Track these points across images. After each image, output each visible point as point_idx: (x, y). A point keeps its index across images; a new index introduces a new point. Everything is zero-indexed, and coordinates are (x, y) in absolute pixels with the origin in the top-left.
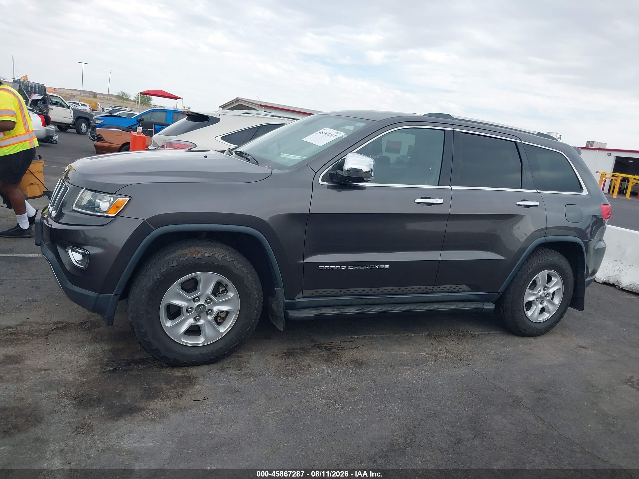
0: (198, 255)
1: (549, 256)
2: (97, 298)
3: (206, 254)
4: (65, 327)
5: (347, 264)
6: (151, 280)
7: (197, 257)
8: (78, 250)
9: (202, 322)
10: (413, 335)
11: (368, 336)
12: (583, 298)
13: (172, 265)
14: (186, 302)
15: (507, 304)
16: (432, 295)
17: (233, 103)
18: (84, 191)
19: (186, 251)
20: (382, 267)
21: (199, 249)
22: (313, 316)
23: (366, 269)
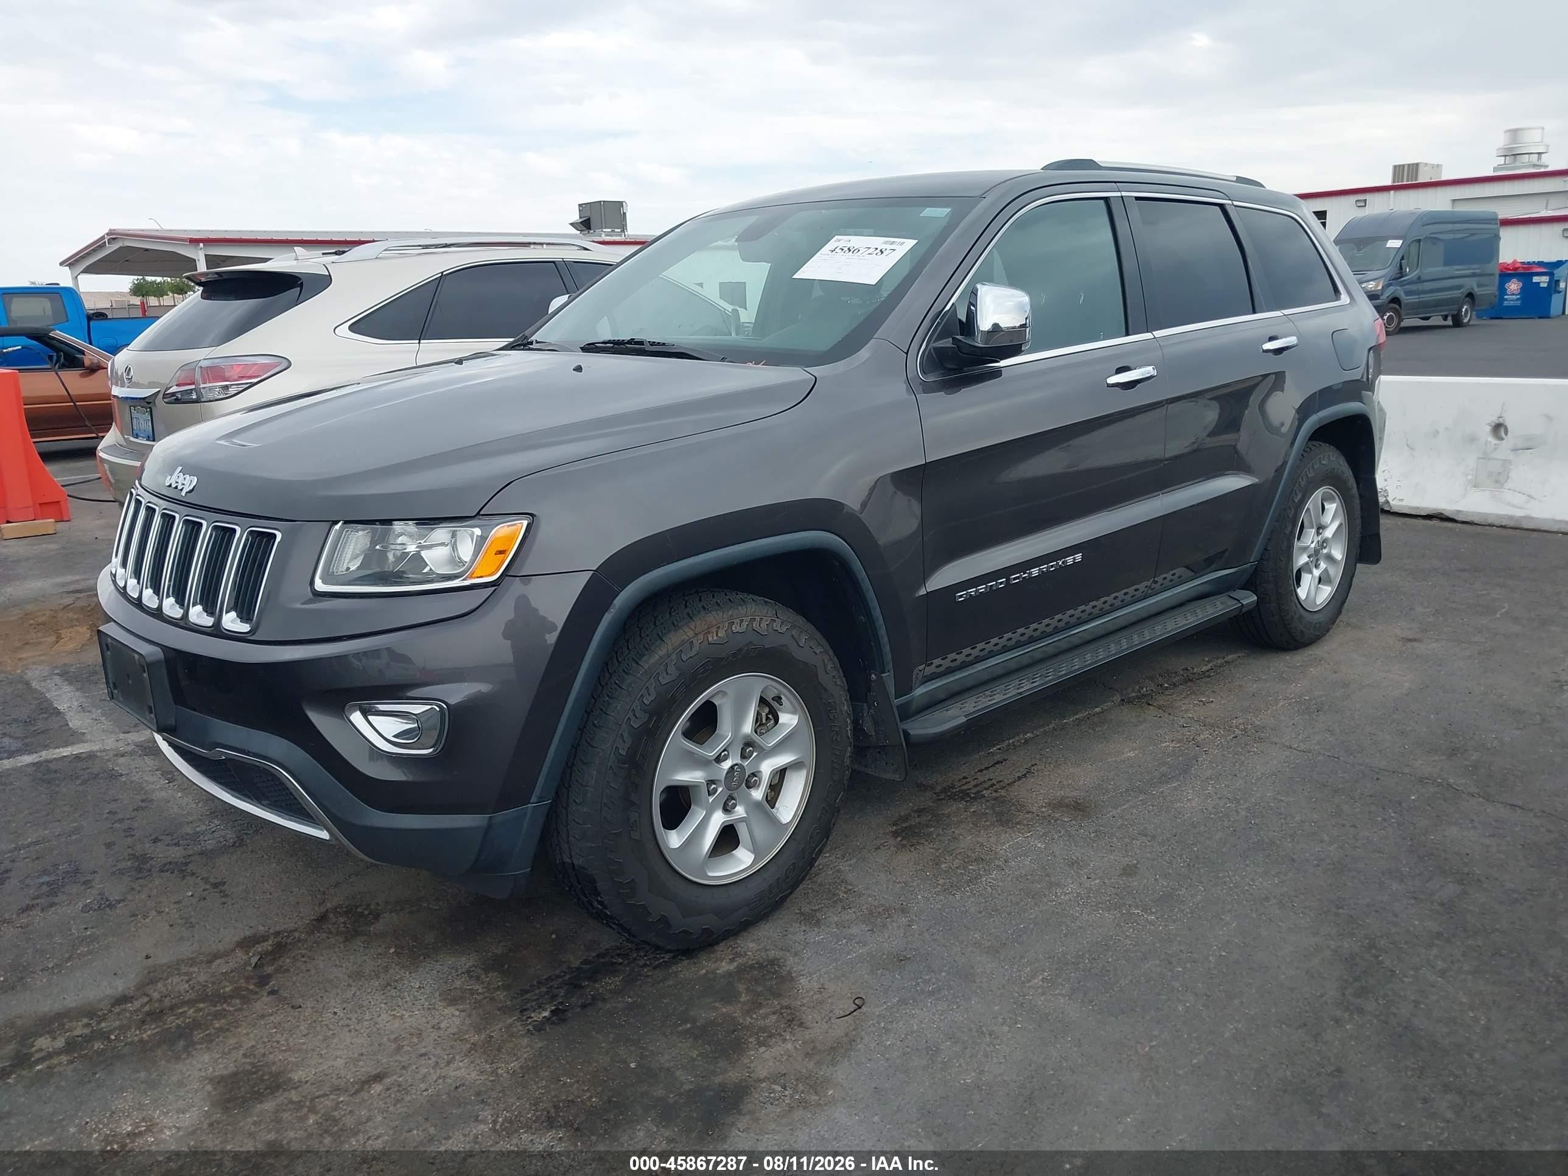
0: (717, 635)
1: (1321, 456)
2: (490, 826)
3: (733, 629)
4: (280, 948)
5: (1006, 572)
6: (625, 735)
7: (716, 640)
8: (382, 707)
9: (740, 811)
10: (1097, 710)
11: (1017, 738)
12: (1378, 535)
13: (668, 679)
14: (702, 770)
15: (1265, 585)
16: (1148, 603)
17: (103, 246)
18: (342, 529)
19: (686, 633)
20: (1070, 560)
21: (712, 618)
22: (964, 723)
23: (1042, 574)
